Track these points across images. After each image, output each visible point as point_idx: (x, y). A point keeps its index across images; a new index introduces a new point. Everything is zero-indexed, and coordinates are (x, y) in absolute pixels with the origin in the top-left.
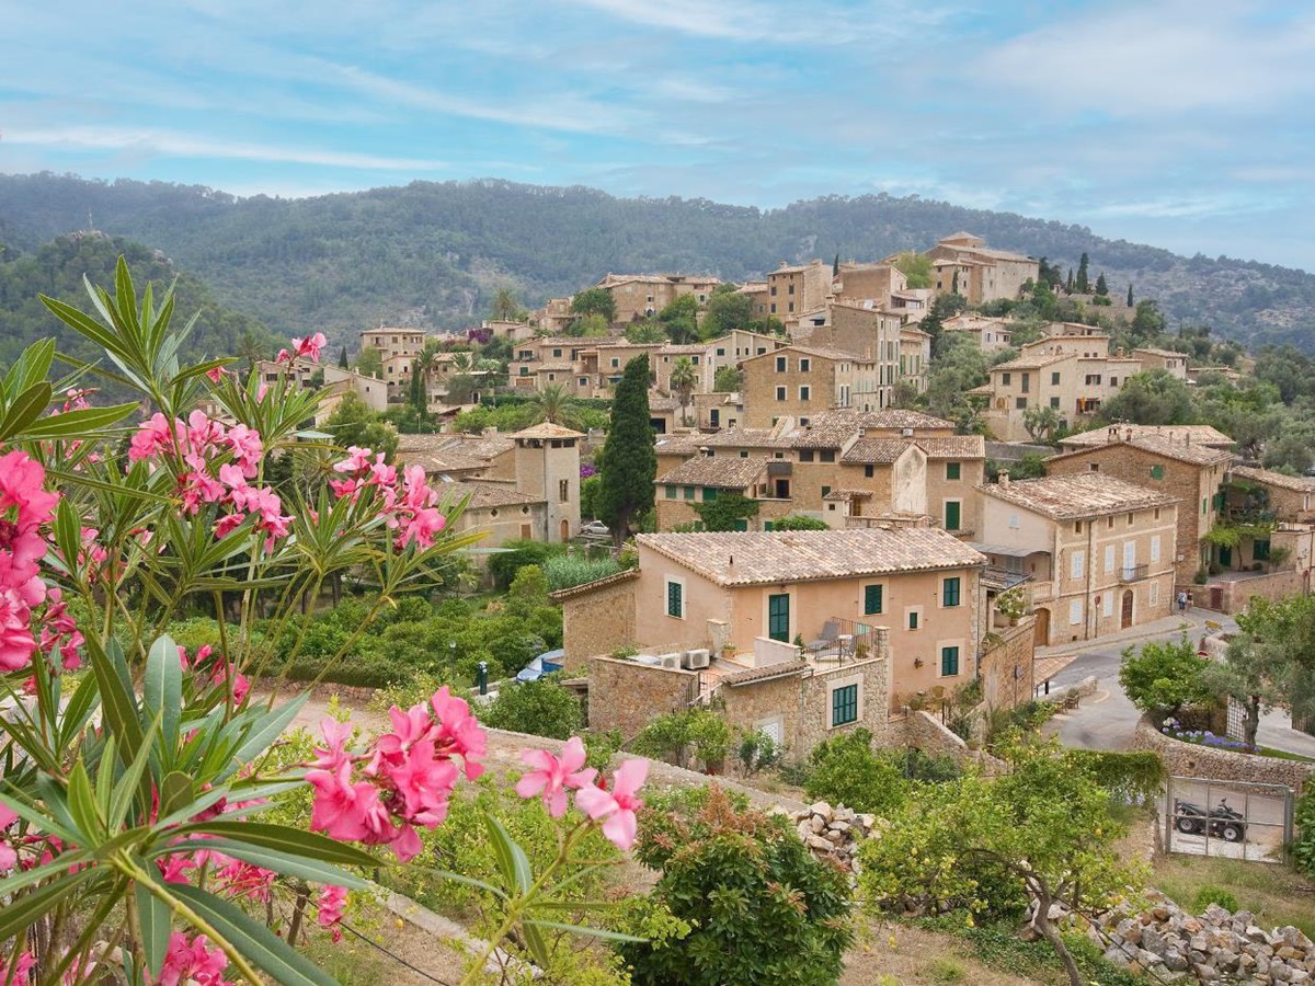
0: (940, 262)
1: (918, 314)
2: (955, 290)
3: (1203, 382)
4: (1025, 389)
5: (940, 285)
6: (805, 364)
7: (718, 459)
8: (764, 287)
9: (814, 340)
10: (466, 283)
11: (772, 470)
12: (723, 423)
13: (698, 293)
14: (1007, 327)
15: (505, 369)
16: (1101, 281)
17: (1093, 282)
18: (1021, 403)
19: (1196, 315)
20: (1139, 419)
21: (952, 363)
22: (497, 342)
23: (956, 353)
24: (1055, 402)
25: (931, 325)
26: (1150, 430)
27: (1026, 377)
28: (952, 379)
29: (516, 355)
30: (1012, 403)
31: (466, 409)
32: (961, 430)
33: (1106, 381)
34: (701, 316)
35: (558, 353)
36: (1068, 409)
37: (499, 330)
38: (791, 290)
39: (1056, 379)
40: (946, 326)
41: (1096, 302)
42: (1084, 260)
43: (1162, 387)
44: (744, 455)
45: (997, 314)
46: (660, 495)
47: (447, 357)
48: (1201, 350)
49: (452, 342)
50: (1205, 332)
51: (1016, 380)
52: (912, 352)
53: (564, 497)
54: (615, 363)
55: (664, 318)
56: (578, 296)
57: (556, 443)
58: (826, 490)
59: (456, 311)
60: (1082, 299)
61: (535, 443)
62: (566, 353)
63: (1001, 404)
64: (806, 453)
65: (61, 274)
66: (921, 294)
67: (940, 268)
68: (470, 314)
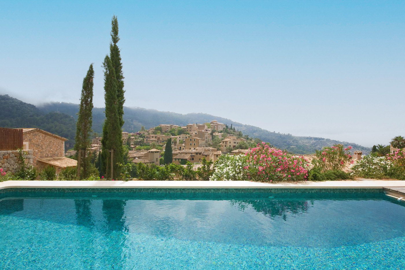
0: (212, 124)
1: (210, 132)
2: (214, 129)
3: (248, 143)
4: (226, 144)
5: (212, 128)
6: (194, 140)
7: (183, 155)
8: (186, 127)
9: (195, 136)
10: (132, 124)
11: (191, 156)
12: (182, 149)
13: (175, 128)
14: (222, 135)
15: (143, 139)
16: (234, 128)
17: (233, 128)
18: (226, 146)
19: (246, 133)
20: (242, 149)
21: (215, 140)
22: (142, 135)
23: (216, 138)
24: (230, 146)
25: (212, 134)
26: (243, 150)
27: (226, 142)
28: (216, 142)
29: (145, 137)
30: (224, 146)
31: (137, 146)
32: (218, 150)
33: (236, 143)
34: (176, 132)
35: (153, 137)
36: (232, 147)
37: (142, 133)
38: (190, 128)
39: (230, 142)
40: (214, 134)
41: (234, 131)
42: (232, 125)
43: (244, 144)
44: (186, 154)
45: (220, 133)
46: (174, 160)
47: (133, 137)
48: (248, 139)
49: (133, 135)
50: (248, 136)
51: (225, 143)
52: (209, 138)
53: (157, 161)
54: (163, 139)
55: (170, 132)
56: (156, 128)
57: (156, 152)
58: (200, 159)
59: (130, 129)
60: (232, 131)
61: (152, 152)
62: (154, 137)
63: (223, 146)
64: (197, 154)
65: (50, 120)
66: (210, 129)
67: (212, 125)
68: (133, 130)
